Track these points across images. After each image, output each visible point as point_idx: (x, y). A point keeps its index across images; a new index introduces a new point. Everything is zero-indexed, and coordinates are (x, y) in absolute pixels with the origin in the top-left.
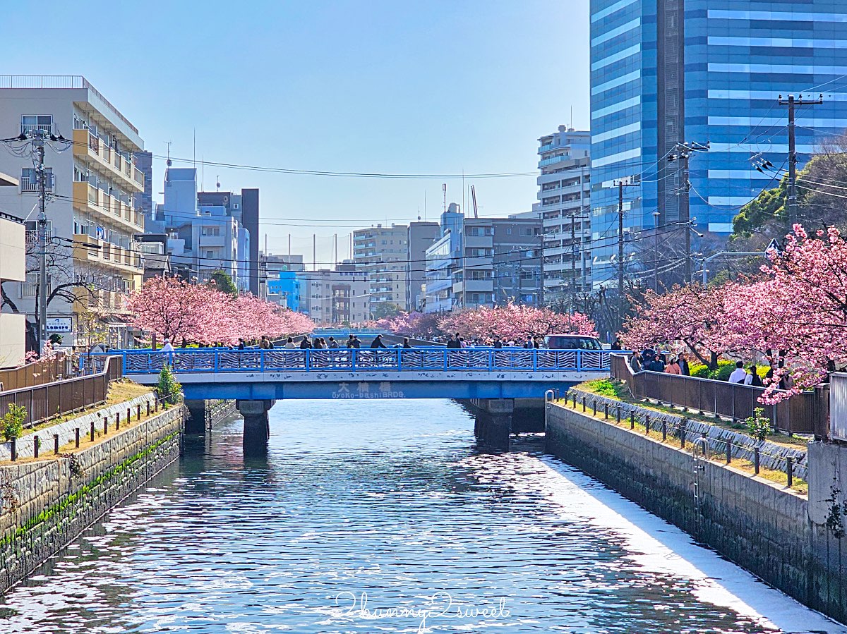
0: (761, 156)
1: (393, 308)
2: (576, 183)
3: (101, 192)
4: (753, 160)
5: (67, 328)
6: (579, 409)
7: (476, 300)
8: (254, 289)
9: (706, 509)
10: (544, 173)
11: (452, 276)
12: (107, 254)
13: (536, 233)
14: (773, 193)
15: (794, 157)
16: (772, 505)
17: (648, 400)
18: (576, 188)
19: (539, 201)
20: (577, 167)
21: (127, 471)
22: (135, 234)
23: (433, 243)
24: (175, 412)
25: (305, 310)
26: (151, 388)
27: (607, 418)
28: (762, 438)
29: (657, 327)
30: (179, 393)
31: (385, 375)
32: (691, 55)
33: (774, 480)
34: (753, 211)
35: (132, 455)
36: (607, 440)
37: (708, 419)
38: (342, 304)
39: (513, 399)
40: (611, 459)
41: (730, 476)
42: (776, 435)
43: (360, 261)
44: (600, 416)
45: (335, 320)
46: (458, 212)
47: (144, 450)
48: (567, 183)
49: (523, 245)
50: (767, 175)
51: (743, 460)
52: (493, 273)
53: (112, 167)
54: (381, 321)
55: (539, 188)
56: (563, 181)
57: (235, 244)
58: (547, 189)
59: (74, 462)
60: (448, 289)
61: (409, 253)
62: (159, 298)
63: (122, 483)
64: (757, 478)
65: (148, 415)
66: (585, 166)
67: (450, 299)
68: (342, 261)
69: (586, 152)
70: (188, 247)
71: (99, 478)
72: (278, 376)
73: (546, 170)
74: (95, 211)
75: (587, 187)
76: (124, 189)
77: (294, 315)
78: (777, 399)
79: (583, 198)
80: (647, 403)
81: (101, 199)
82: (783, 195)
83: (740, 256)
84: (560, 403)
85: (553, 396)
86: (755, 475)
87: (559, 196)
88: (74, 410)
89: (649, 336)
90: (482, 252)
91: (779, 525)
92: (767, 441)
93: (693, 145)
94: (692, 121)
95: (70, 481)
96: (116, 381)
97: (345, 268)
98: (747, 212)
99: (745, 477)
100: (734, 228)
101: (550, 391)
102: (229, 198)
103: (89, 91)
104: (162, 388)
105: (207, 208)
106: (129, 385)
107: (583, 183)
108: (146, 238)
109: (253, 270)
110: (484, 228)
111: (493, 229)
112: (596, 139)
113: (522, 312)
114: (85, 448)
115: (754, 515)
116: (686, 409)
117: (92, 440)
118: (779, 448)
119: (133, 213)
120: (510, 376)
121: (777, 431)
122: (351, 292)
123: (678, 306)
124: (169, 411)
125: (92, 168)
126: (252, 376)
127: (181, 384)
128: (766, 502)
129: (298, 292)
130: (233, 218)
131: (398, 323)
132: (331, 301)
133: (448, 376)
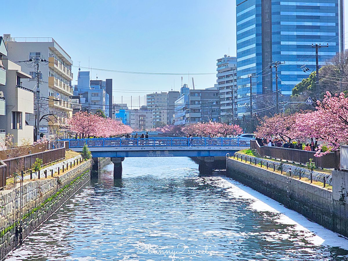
0: (305, 66)
1: (162, 123)
2: (231, 76)
3: (59, 80)
4: (302, 68)
5: (46, 131)
6: (239, 160)
7: (195, 120)
8: (111, 116)
9: (291, 196)
10: (219, 73)
11: (185, 111)
12: (60, 103)
13: (217, 95)
14: (307, 80)
15: (318, 67)
16: (318, 194)
17: (266, 157)
18: (231, 78)
19: (217, 83)
20: (231, 70)
21: (74, 184)
22: (70, 96)
23: (177, 99)
24: (89, 162)
25: (129, 124)
26: (80, 153)
27: (251, 163)
28: (312, 170)
29: (269, 130)
30: (90, 155)
31: (167, 148)
32: (274, 28)
33: (319, 185)
34: (300, 87)
35: (76, 178)
36: (251, 172)
37: (290, 163)
38: (143, 122)
39: (214, 157)
40: (253, 178)
41: (301, 184)
42: (317, 168)
43: (149, 106)
44: (248, 163)
45: (140, 128)
46: (187, 87)
47: (80, 176)
48: (228, 76)
49: (213, 99)
50: (307, 73)
51: (305, 178)
52: (201, 110)
53: (62, 71)
54: (158, 128)
55: (217, 78)
56: (226, 75)
57: (104, 100)
58: (220, 79)
59: (59, 180)
60: (184, 116)
61: (168, 103)
62: (80, 120)
63: (73, 188)
64: (311, 184)
65: (80, 163)
66: (234, 70)
67: (184, 120)
68: (142, 106)
69: (235, 65)
70: (87, 101)
71: (66, 186)
72: (127, 148)
73: (219, 72)
74: (56, 87)
75: (235, 78)
76: (66, 79)
77: (126, 126)
78: (321, 155)
79: (234, 82)
80: (266, 158)
81: (58, 83)
82: (311, 81)
83: (295, 103)
84: (232, 158)
85: (229, 155)
86: (311, 183)
87: (225, 81)
88: (55, 161)
89: (266, 133)
90: (197, 102)
91: (321, 201)
92: (314, 171)
93: (279, 62)
94: (275, 53)
95: (57, 187)
96: (67, 151)
97: (144, 108)
98: (298, 87)
99: (307, 184)
100: (292, 93)
101: (228, 154)
102: (101, 82)
103: (55, 43)
104: (84, 153)
105: (93, 86)
106: (71, 152)
107: (234, 76)
108: (73, 98)
109: (110, 109)
110: (197, 93)
111: (201, 94)
112: (239, 60)
113: (215, 124)
114: (61, 175)
115: (311, 198)
116: (281, 160)
117: (63, 172)
118: (319, 173)
119: (69, 88)
120: (212, 148)
121: (317, 167)
122: (146, 117)
123: (277, 122)
124: (87, 161)
125: (55, 72)
126: (117, 148)
127: (91, 151)
128: (316, 193)
129: (126, 118)
130: (103, 90)
131: (164, 129)
132: (138, 121)
133: (190, 148)
